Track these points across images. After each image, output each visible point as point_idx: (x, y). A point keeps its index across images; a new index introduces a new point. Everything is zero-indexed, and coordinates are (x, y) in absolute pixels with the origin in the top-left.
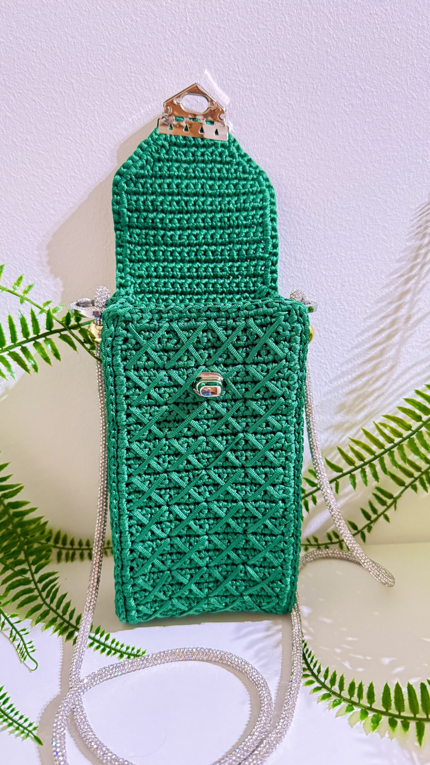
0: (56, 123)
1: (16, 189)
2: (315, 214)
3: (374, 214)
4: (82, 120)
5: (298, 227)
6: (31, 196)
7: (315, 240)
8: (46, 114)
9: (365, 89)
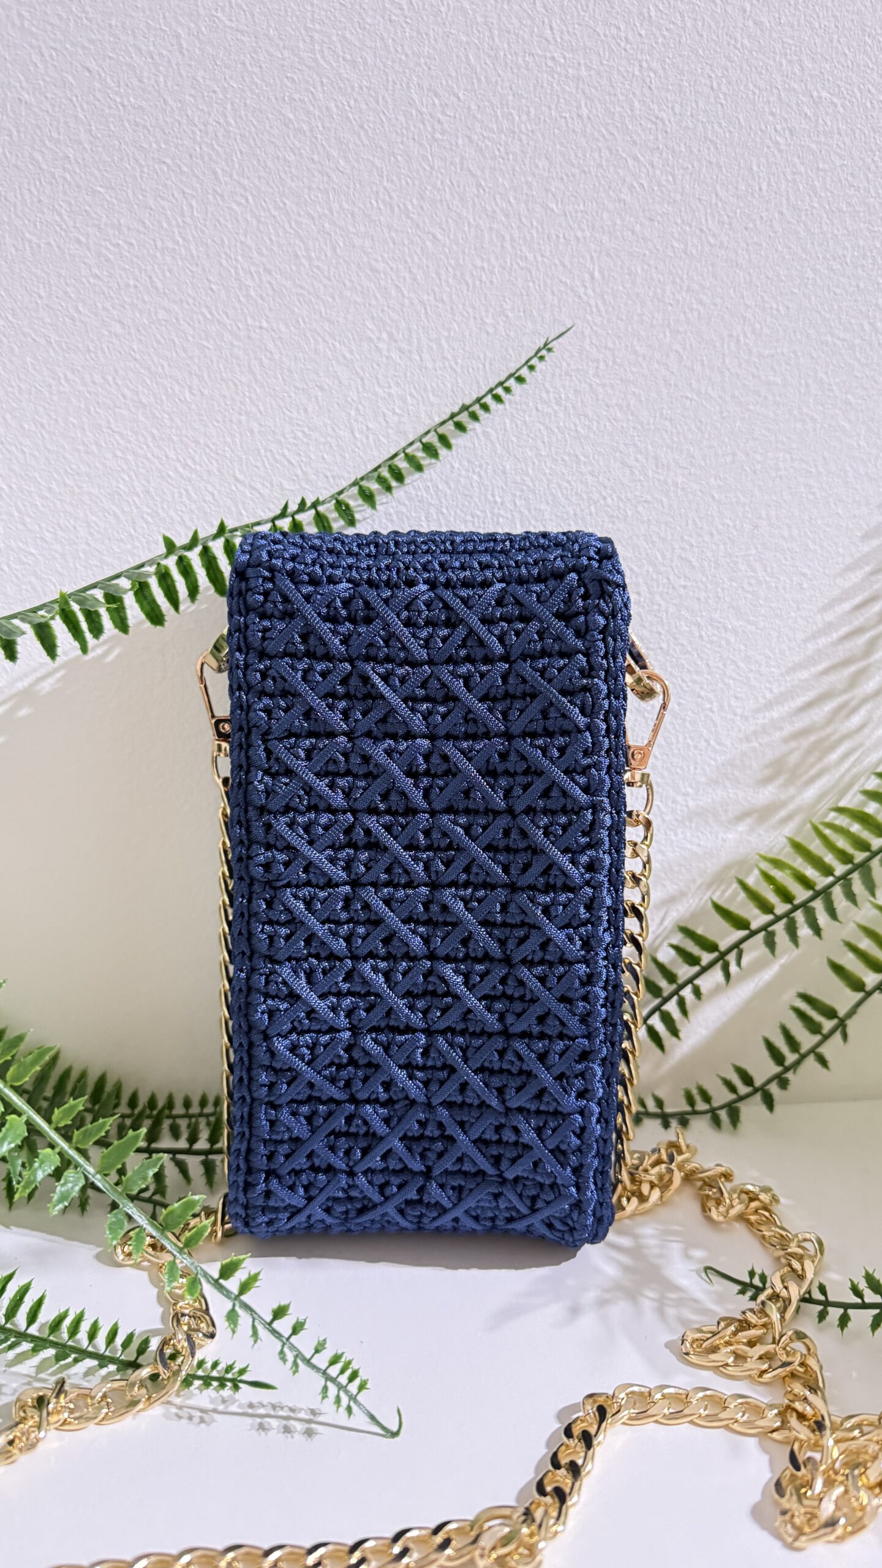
0: (137, 125)
1: (34, 270)
2: (703, 365)
3: (826, 373)
4: (196, 119)
5: (665, 391)
6: (68, 290)
7: (701, 422)
8: (115, 101)
9: (820, 97)
